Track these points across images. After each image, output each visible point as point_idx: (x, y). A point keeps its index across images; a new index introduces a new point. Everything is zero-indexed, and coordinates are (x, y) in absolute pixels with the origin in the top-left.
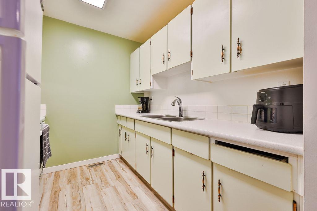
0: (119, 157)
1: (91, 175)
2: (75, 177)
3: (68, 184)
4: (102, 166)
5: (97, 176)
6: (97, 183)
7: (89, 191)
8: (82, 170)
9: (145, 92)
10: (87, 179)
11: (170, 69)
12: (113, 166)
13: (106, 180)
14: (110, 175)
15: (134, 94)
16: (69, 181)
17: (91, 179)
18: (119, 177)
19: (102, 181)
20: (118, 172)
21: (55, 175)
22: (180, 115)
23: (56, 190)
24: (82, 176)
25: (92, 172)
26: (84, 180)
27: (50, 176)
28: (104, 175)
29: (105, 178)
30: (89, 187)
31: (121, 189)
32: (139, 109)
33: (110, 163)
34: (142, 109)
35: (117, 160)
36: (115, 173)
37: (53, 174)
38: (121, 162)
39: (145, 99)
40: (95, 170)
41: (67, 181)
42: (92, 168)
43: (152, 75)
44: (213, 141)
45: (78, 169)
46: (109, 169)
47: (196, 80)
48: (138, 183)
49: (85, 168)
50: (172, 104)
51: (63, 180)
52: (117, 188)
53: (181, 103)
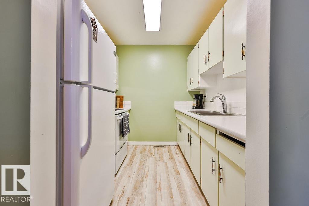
0: (177, 145)
1: (154, 152)
2: (145, 151)
3: (140, 154)
4: (163, 148)
5: (157, 154)
6: (156, 158)
7: (150, 161)
8: (150, 148)
9: (202, 89)
10: (151, 154)
11: (210, 68)
12: (171, 150)
13: (162, 157)
14: (166, 155)
15: (190, 92)
16: (141, 152)
17: (153, 154)
18: (172, 158)
19: (160, 157)
20: (173, 155)
21: (135, 147)
22: (224, 111)
23: (134, 155)
24: (149, 151)
25: (155, 151)
26: (149, 154)
27: (132, 147)
28: (162, 155)
29: (162, 156)
30: (151, 158)
31: (170, 166)
32: (194, 105)
33: (169, 147)
34: (196, 106)
35: (175, 146)
36: (170, 155)
37: (134, 146)
38: (178, 148)
39: (199, 96)
40: (158, 150)
41: (140, 152)
42: (156, 148)
43: (200, 75)
44: (218, 133)
45: (148, 147)
46: (167, 152)
47: (227, 77)
48: (184, 166)
49: (152, 147)
50: (211, 101)
51: (138, 151)
52: (168, 164)
53: (224, 99)
